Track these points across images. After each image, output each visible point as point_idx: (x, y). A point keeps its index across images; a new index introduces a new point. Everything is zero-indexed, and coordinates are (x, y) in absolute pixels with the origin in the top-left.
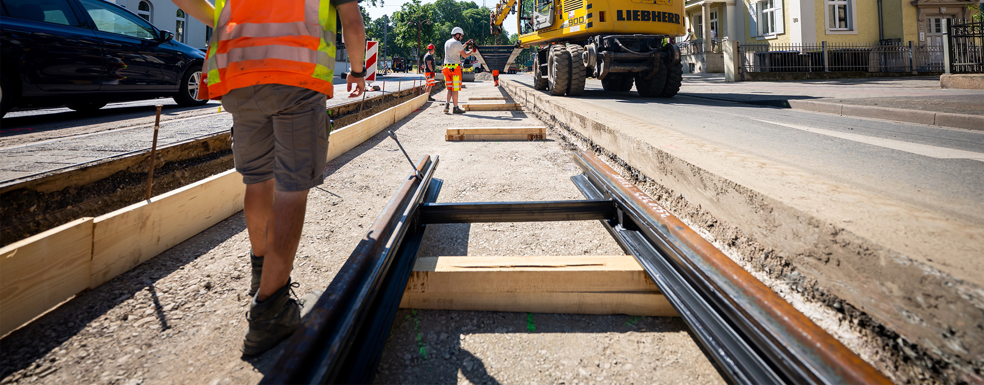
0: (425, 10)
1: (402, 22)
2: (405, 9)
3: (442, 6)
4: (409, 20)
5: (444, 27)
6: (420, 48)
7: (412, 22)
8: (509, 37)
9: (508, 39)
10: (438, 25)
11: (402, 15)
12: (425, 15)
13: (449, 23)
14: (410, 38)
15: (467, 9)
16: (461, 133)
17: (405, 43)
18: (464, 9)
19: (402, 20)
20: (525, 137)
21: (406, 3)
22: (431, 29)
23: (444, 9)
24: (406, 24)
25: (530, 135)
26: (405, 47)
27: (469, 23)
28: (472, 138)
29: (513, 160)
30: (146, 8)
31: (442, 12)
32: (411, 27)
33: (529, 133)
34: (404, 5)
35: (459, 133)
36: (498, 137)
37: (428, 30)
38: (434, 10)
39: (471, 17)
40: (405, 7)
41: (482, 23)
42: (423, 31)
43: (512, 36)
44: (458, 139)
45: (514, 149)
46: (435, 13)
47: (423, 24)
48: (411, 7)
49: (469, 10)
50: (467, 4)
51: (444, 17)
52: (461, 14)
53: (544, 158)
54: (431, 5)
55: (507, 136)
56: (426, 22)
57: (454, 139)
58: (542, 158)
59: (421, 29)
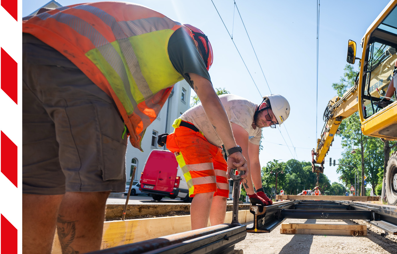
0: (280, 165)
1: (267, 172)
2: (269, 165)
3: (291, 164)
4: (271, 171)
5: (291, 176)
6: (277, 188)
7: (272, 172)
8: (331, 184)
9: (330, 185)
10: (288, 175)
11: (267, 169)
12: (280, 168)
13: (295, 174)
14: (271, 182)
15: (306, 166)
16: (294, 227)
17: (268, 185)
18: (304, 166)
19: (267, 171)
20: (349, 232)
21: (269, 161)
22: (284, 177)
23: (292, 166)
24: (269, 173)
25: (353, 231)
26: (268, 188)
27: (307, 175)
28: (303, 232)
29: (340, 249)
30: (134, 162)
31: (291, 167)
32: (271, 175)
33: (352, 229)
34: (269, 162)
35: (292, 228)
36: (325, 232)
37: (282, 177)
38: (286, 166)
39: (308, 171)
40: (269, 164)
41: (314, 174)
42: (279, 178)
43: (333, 183)
44: (291, 232)
45: (340, 241)
46: (286, 168)
47: (279, 173)
48: (273, 164)
49: (307, 167)
50: (306, 163)
51: (292, 170)
52: (302, 169)
53: (371, 249)
54: (284, 163)
55: (333, 232)
56: (280, 172)
57: (288, 232)
58: (368, 248)
59: (278, 177)
